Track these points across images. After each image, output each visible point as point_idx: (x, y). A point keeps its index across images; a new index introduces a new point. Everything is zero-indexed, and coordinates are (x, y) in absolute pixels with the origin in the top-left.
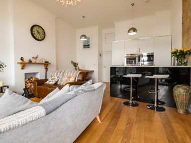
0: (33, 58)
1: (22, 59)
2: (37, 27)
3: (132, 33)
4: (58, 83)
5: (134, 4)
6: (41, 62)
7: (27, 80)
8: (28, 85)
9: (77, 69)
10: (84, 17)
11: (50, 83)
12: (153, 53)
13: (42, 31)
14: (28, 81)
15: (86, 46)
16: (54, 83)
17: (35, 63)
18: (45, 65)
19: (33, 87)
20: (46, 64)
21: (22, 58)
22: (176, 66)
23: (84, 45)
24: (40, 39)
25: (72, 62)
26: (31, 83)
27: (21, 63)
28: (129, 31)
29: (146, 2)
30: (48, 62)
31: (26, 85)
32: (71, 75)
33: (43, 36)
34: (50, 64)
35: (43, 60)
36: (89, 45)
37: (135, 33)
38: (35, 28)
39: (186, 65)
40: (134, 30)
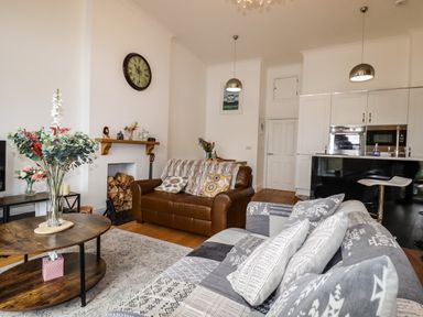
0: (126, 129)
1: (106, 131)
2: (137, 59)
3: (362, 78)
4: (187, 191)
5: (366, 8)
6: (140, 139)
7: (111, 179)
8: (112, 191)
9: (213, 157)
10: (236, 38)
11: (171, 189)
12: (406, 126)
13: (145, 67)
14: (113, 183)
15: (231, 104)
16: (179, 189)
17: (130, 142)
18: (148, 145)
19: (121, 196)
20: (151, 144)
21: (106, 128)
23: (225, 103)
24: (141, 86)
25: (201, 141)
26: (118, 186)
27: (103, 142)
28: (354, 72)
29: (400, 3)
30: (154, 140)
31: (109, 190)
32: (219, 172)
33: (147, 79)
34: (158, 144)
35: (145, 135)
36: (237, 103)
37: (369, 77)
38: (132, 60)
40: (368, 70)
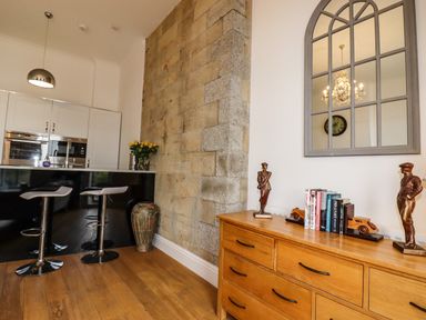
3: (40, 83)
5: (51, 16)
12: (86, 140)
22: (133, 171)
28: (32, 74)
37: (50, 86)
39: (148, 169)
40: (49, 78)
